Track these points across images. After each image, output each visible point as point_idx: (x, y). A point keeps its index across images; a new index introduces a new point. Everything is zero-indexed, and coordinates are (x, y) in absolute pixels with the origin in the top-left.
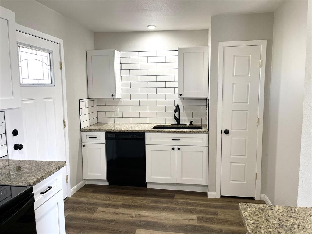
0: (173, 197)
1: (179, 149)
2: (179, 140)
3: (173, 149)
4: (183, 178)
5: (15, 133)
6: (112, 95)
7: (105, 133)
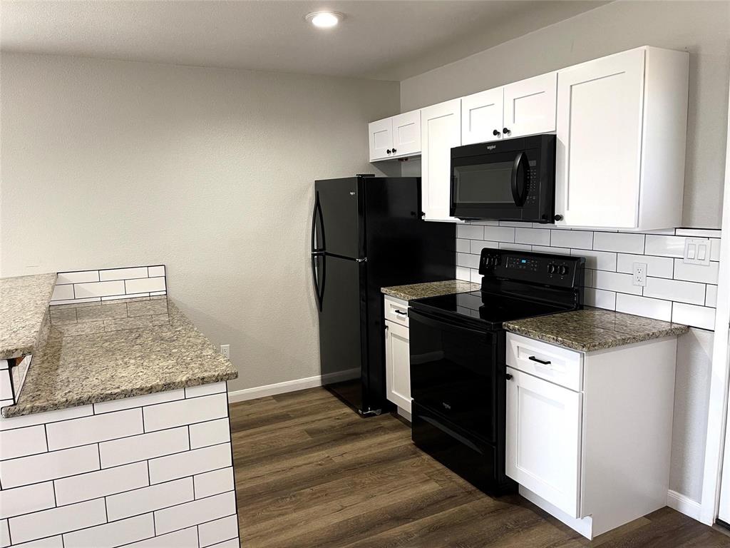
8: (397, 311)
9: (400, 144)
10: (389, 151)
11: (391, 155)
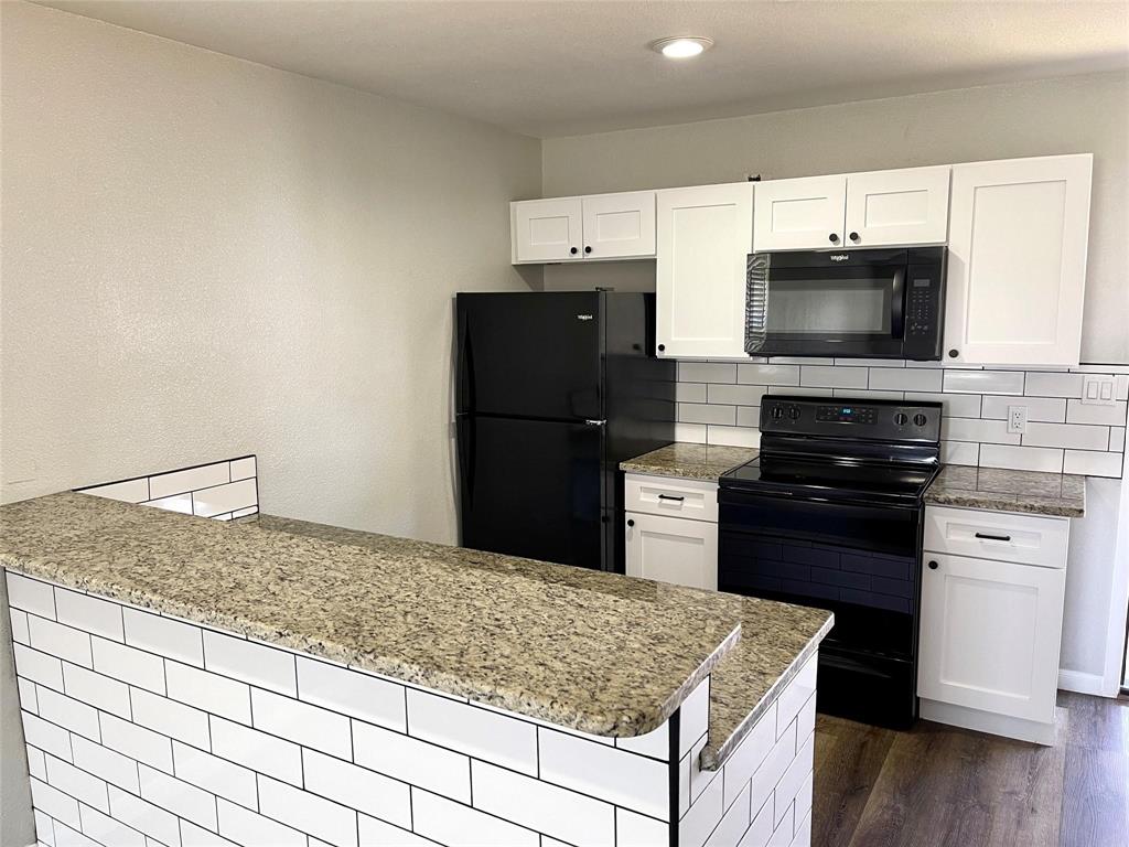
8: (661, 497)
9: (599, 240)
10: (574, 251)
11: (579, 256)
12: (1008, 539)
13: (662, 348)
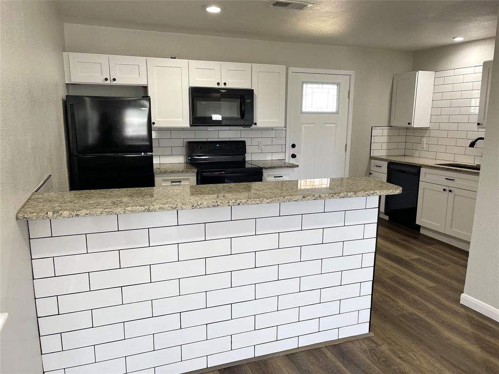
0: (429, 244)
1: (450, 191)
2: (453, 180)
3: (444, 190)
4: (452, 229)
5: (293, 146)
6: (409, 124)
7: (388, 163)
9: (118, 76)
10: (106, 79)
11: (108, 82)
12: (282, 177)
13: (154, 123)
